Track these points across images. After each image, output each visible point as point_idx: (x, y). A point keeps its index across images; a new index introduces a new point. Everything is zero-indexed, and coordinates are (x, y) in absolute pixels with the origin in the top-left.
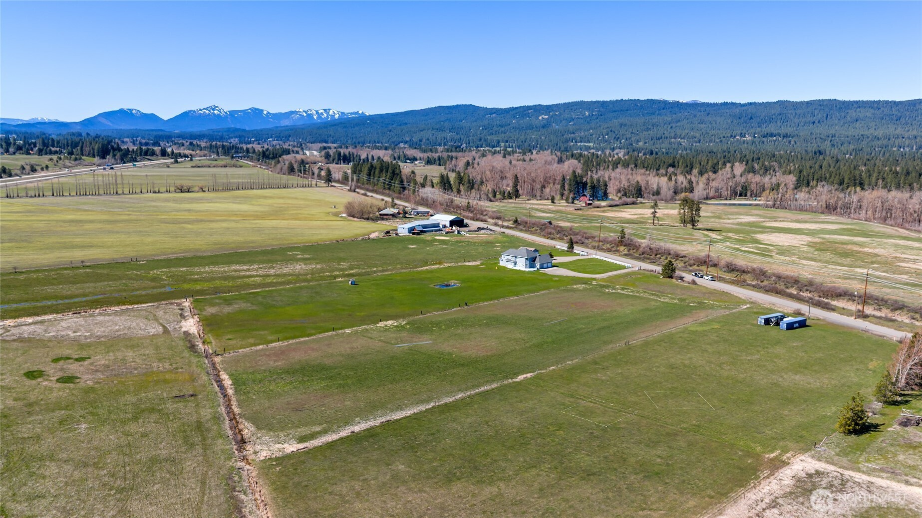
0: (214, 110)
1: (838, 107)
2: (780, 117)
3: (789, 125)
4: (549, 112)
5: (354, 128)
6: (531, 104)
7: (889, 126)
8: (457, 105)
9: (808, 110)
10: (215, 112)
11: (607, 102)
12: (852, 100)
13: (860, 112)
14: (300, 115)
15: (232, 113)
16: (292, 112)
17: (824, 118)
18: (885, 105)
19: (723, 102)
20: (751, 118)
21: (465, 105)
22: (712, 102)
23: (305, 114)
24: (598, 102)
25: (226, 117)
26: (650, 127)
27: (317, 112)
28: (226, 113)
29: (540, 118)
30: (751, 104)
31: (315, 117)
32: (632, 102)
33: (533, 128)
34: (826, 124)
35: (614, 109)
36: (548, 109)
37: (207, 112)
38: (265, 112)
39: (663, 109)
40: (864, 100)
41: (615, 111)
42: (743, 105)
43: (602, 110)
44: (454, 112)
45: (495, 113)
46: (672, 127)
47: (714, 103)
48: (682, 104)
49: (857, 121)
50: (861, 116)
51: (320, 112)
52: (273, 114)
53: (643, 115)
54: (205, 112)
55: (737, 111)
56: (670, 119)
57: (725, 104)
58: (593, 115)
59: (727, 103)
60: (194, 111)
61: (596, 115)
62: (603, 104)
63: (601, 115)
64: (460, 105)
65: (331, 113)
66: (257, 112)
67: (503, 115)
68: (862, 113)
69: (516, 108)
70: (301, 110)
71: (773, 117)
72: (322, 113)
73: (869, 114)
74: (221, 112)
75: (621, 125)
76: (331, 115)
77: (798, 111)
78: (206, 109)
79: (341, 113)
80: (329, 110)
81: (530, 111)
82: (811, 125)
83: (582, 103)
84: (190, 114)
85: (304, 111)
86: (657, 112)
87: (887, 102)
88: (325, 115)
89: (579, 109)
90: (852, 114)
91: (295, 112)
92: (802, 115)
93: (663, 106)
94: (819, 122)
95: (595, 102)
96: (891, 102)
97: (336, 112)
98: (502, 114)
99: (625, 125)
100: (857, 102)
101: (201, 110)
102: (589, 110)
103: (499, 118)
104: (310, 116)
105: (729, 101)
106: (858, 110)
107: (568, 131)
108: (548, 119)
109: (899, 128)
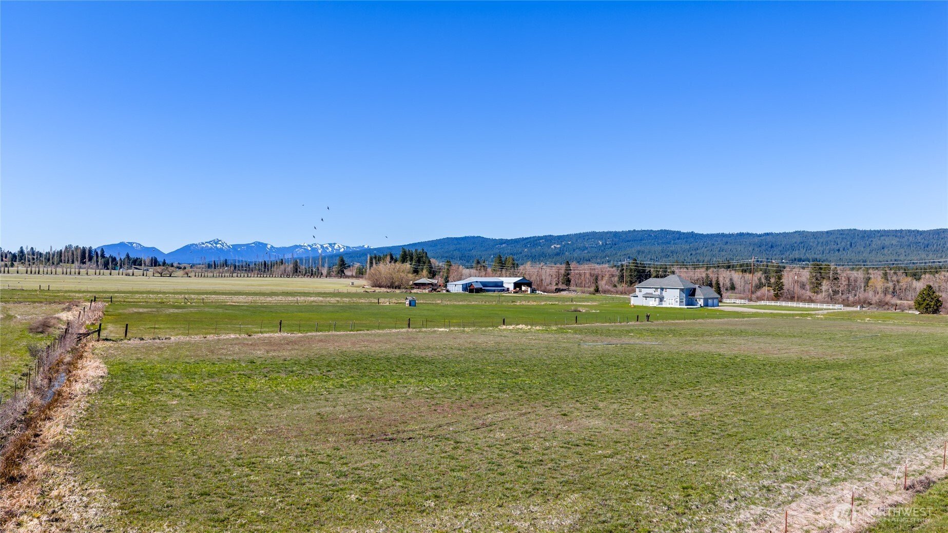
0: (216, 243)
1: (860, 236)
2: (803, 245)
3: (813, 252)
4: (562, 242)
5: (360, 257)
6: (541, 235)
7: (920, 252)
8: (466, 237)
9: (829, 239)
10: (218, 245)
11: (620, 232)
12: (872, 229)
13: (885, 240)
14: (304, 249)
15: (235, 247)
16: (296, 247)
17: (848, 246)
18: (908, 234)
19: (739, 232)
20: (772, 247)
21: (474, 237)
22: (728, 233)
23: (309, 249)
24: (611, 232)
25: (228, 251)
26: (669, 254)
27: (322, 246)
28: (229, 247)
29: (553, 247)
30: (767, 234)
31: (320, 251)
32: (645, 232)
33: (546, 256)
34: (853, 252)
35: (627, 239)
36: (560, 239)
37: (210, 245)
38: (269, 246)
39: (678, 239)
40: (886, 229)
41: (628, 241)
42: (760, 236)
43: (615, 239)
44: (463, 243)
45: (504, 243)
46: (691, 254)
47: (729, 234)
48: (697, 235)
49: (883, 248)
50: (886, 244)
51: (325, 246)
52: (276, 248)
53: (658, 244)
54: (207, 246)
55: (756, 240)
56: (688, 247)
57: (741, 234)
58: (606, 244)
59: (743, 233)
60: (196, 245)
61: (610, 244)
62: (616, 234)
63: (615, 244)
64: (468, 237)
65: (336, 247)
66: (261, 246)
67: (513, 245)
68: (887, 241)
69: (526, 239)
70: (305, 245)
71: (795, 245)
72: (327, 248)
73: (894, 242)
74: (223, 246)
75: (639, 252)
76: (336, 249)
77: (821, 240)
78: (209, 242)
79: (347, 247)
80: (335, 244)
81: (541, 241)
82: (837, 252)
83: (594, 233)
84: (192, 248)
85: (309, 246)
86: (672, 242)
87: (909, 231)
88: (330, 249)
89: (592, 238)
90: (876, 243)
91: (300, 246)
92: (824, 243)
93: (677, 236)
94: (844, 249)
95: (608, 233)
96: (914, 231)
97: (341, 246)
98: (511, 244)
99: (643, 252)
100: (878, 232)
101: (203, 244)
102: (601, 239)
103: (509, 248)
104: (315, 250)
105: (745, 231)
106: (882, 238)
107: (584, 258)
108: (560, 248)
109: (931, 255)
